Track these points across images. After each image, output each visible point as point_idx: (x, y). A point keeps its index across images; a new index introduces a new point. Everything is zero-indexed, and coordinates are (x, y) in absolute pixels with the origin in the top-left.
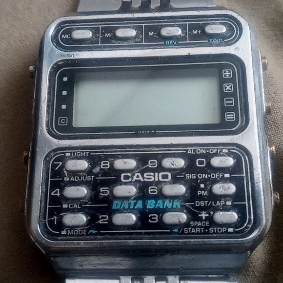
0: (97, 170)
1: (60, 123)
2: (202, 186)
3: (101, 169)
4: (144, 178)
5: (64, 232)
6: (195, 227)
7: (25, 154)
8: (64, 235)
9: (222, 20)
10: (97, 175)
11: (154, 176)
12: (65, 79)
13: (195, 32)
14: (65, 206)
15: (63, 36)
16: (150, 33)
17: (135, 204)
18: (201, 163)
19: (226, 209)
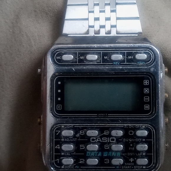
0: (78, 135)
1: (58, 108)
2: (131, 145)
3: (80, 135)
4: (102, 140)
5: (63, 167)
6: (127, 166)
7: (39, 120)
8: (63, 168)
9: (145, 50)
10: (78, 138)
11: (107, 139)
12: (59, 83)
13: (130, 57)
14: (63, 154)
15: (57, 57)
16: (105, 57)
17: (98, 154)
18: (131, 133)
19: (142, 157)
